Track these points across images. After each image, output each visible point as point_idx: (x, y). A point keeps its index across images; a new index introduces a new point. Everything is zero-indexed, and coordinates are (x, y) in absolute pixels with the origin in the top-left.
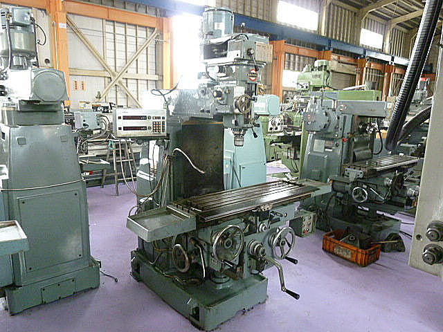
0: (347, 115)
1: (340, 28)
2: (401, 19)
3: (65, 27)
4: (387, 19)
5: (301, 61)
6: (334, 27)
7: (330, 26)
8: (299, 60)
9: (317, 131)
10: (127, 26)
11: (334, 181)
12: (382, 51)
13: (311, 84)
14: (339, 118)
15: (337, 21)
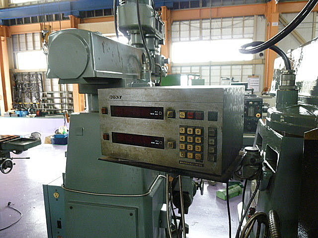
3: (277, 25)
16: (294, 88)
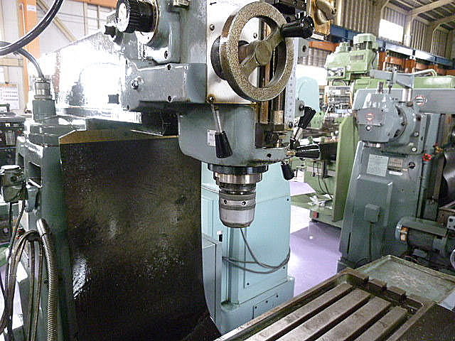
0: (432, 114)
1: (358, 18)
2: (423, 9)
3: (35, 10)
4: (408, 9)
5: (315, 53)
6: (351, 17)
7: (347, 16)
8: (313, 54)
9: (381, 143)
10: (100, 9)
11: (409, 229)
12: (402, 44)
13: (349, 69)
14: (419, 119)
15: (354, 11)
16: (50, 97)
